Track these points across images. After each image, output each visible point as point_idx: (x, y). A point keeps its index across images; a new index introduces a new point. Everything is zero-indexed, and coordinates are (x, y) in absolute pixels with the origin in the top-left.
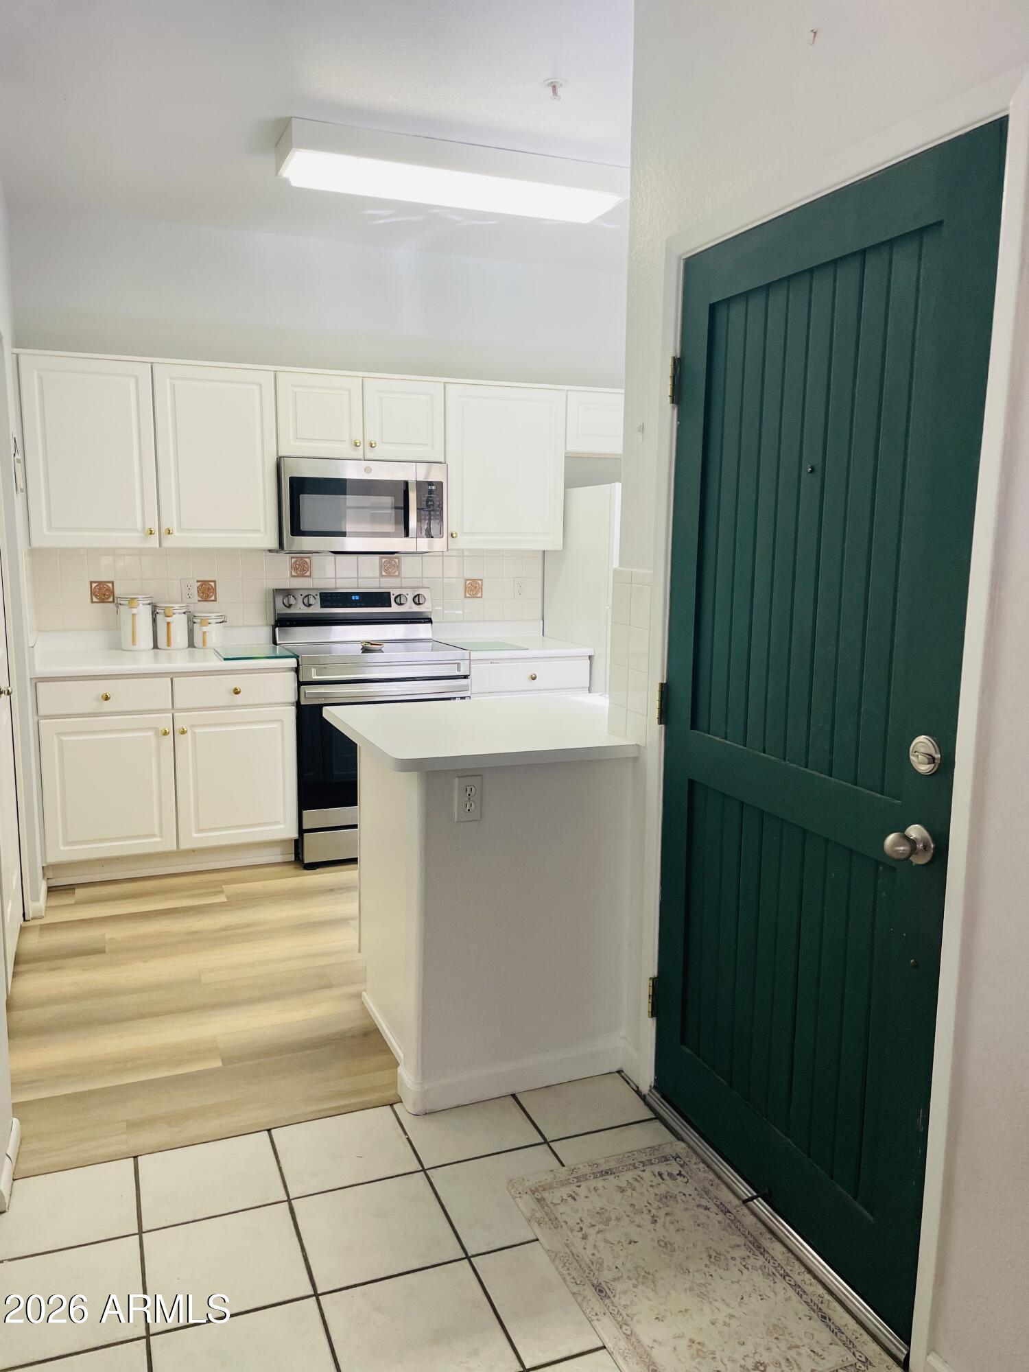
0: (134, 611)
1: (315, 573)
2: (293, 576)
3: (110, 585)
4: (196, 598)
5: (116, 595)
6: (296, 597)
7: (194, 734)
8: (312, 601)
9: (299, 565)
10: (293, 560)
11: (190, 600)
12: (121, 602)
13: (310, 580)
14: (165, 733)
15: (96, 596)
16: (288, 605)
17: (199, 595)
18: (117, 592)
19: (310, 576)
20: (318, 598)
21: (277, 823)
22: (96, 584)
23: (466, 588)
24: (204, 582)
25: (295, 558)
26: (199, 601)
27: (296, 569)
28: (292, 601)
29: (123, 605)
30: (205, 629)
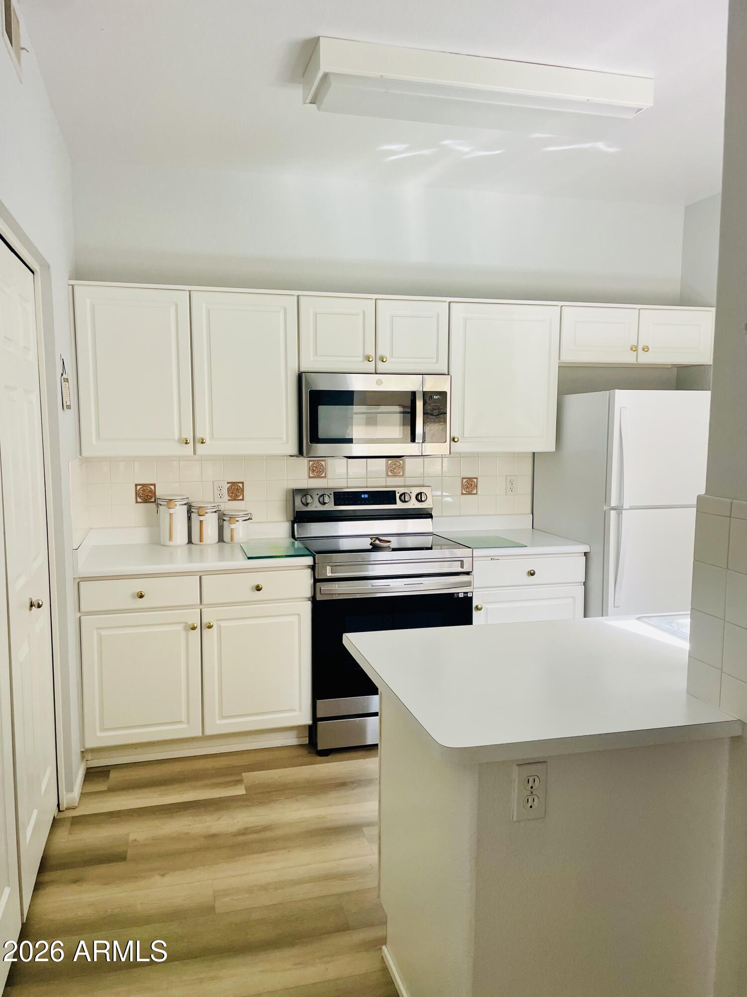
0: (172, 511)
1: (329, 475)
2: (310, 477)
3: (152, 487)
4: (226, 497)
5: (157, 497)
6: (313, 496)
7: (220, 627)
8: (327, 500)
9: (316, 467)
10: (311, 463)
11: (221, 500)
12: (161, 503)
13: (325, 480)
14: (194, 628)
15: (140, 497)
16: (305, 504)
17: (229, 495)
18: (159, 493)
19: (325, 477)
20: (332, 497)
21: (293, 710)
22: (140, 486)
23: (462, 486)
24: (233, 484)
25: (311, 461)
26: (229, 500)
27: (313, 471)
28: (309, 500)
29: (163, 505)
30: (233, 526)
